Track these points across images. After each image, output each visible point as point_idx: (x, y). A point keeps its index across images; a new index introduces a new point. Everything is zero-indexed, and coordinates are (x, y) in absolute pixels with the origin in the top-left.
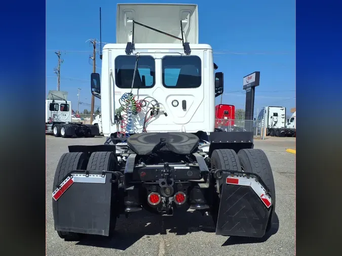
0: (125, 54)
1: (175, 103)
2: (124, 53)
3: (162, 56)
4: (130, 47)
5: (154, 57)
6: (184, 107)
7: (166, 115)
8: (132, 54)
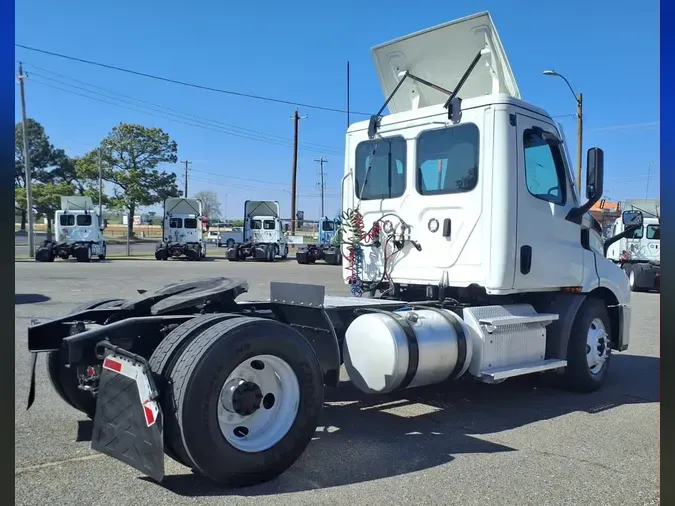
1: (434, 226)
2: (365, 137)
3: (417, 132)
5: (405, 137)
6: (447, 233)
7: (419, 248)
8: (376, 137)
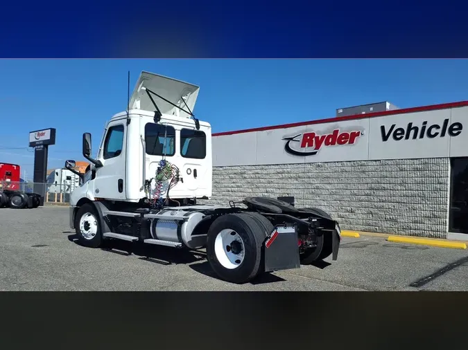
0: (153, 122)
1: (189, 172)
3: (181, 128)
4: (158, 116)
5: (175, 128)
6: (195, 175)
7: (182, 181)
8: (159, 123)
